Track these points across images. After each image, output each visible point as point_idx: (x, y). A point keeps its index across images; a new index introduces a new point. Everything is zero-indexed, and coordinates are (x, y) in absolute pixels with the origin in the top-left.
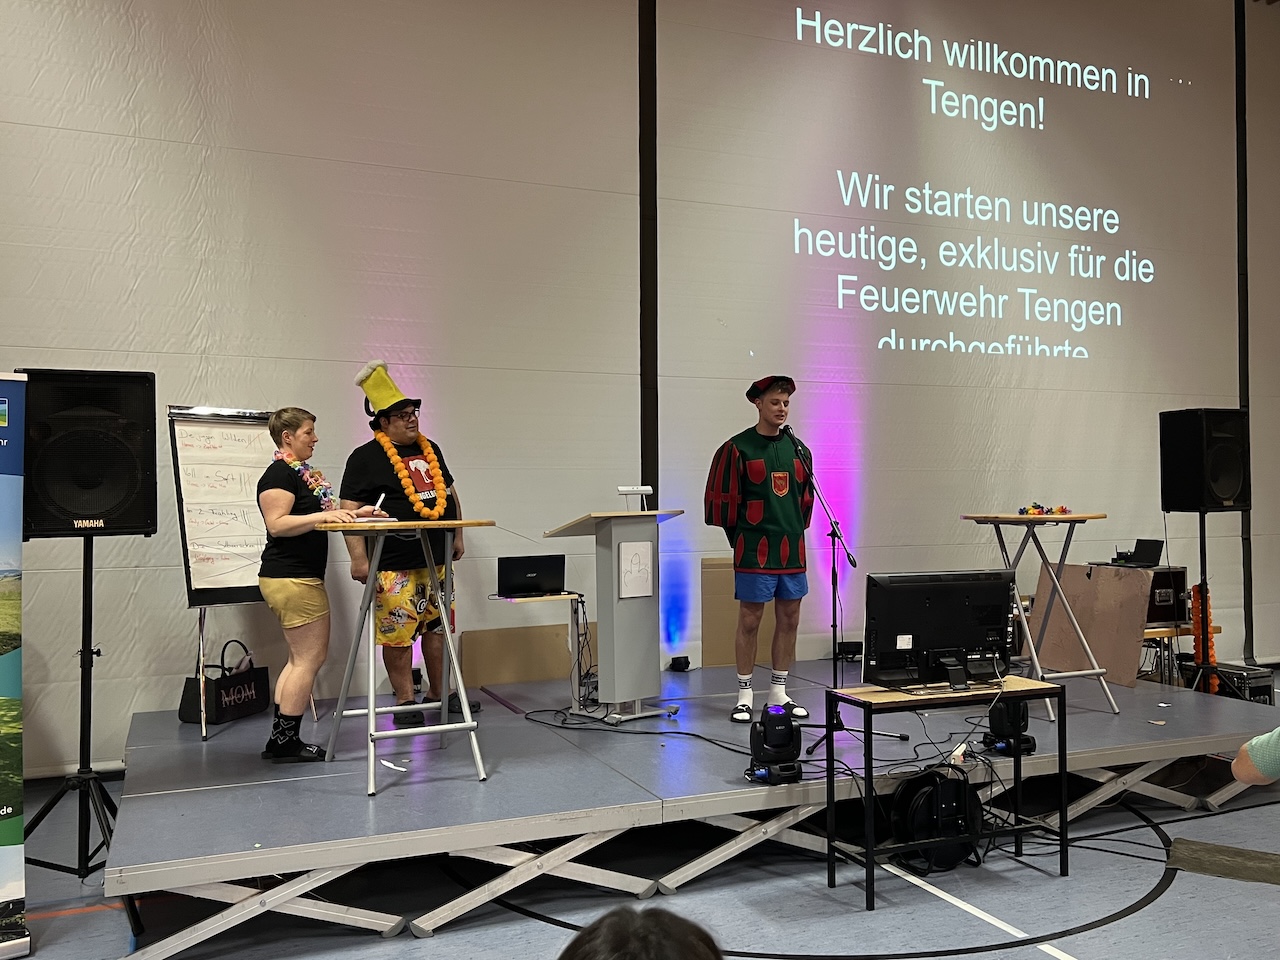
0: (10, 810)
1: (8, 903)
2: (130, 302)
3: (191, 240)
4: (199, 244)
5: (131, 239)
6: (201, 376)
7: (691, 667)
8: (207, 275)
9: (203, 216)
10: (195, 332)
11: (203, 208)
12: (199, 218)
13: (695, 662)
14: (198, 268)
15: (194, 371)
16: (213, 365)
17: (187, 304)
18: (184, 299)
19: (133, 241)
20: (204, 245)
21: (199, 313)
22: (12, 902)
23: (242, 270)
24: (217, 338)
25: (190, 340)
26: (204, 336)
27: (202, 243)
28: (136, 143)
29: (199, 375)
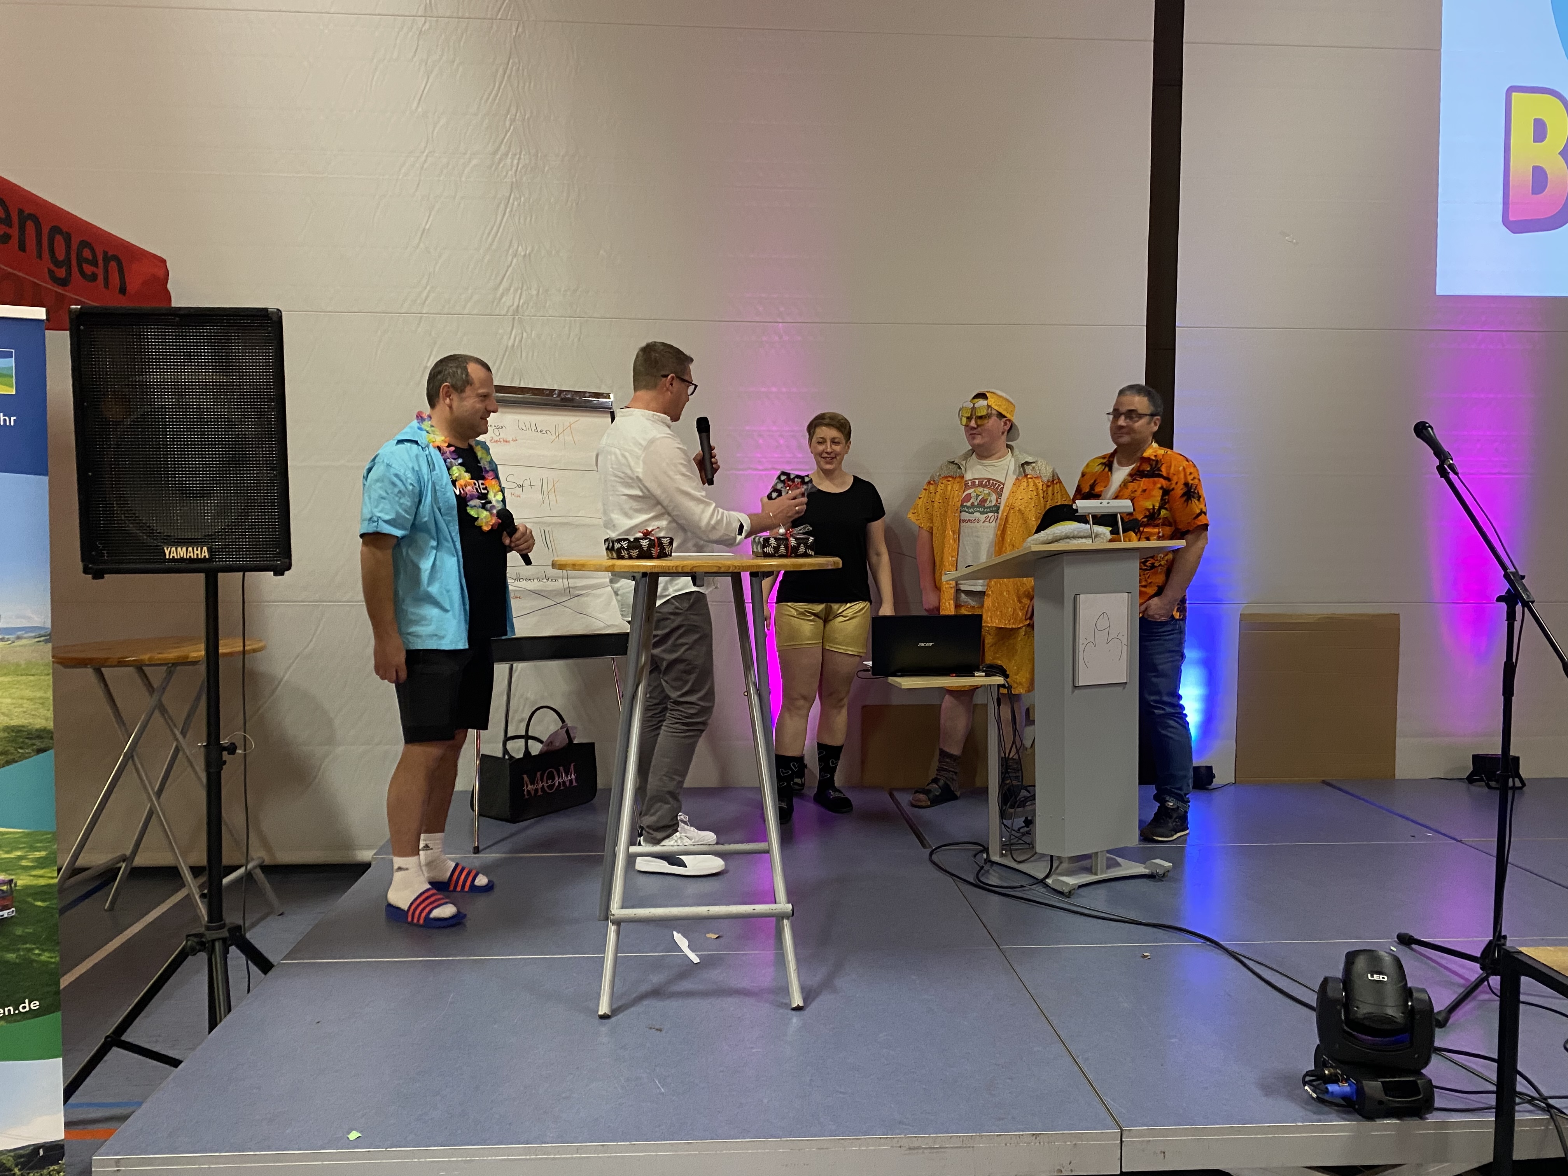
0: (35, 1005)
1: (36, 1148)
2: (422, 245)
3: (498, 157)
4: (509, 161)
5: (424, 158)
6: (513, 345)
7: (1217, 782)
8: (519, 205)
9: (513, 121)
10: (505, 284)
11: (513, 110)
12: (508, 123)
13: (1224, 774)
14: (508, 194)
15: (505, 337)
16: (529, 330)
17: (494, 247)
18: (490, 239)
19: (425, 161)
20: (515, 162)
21: (510, 258)
22: (43, 1146)
23: (565, 194)
24: (534, 293)
25: (498, 295)
26: (516, 290)
27: (513, 159)
28: (427, 26)
29: (510, 344)
